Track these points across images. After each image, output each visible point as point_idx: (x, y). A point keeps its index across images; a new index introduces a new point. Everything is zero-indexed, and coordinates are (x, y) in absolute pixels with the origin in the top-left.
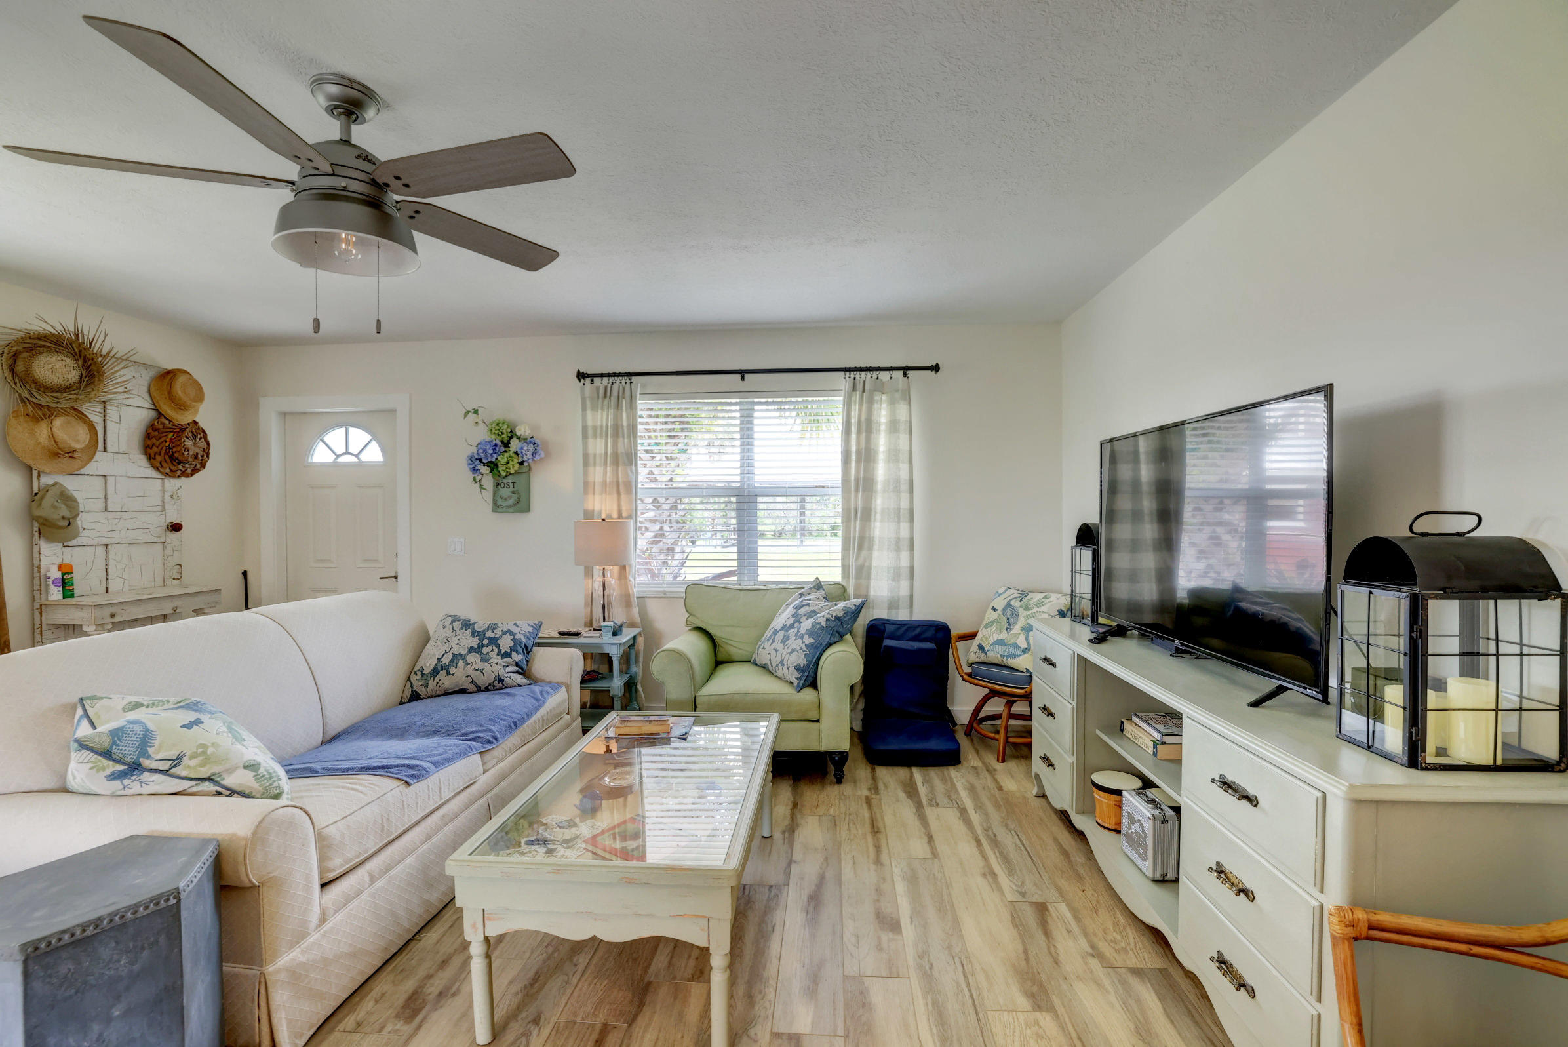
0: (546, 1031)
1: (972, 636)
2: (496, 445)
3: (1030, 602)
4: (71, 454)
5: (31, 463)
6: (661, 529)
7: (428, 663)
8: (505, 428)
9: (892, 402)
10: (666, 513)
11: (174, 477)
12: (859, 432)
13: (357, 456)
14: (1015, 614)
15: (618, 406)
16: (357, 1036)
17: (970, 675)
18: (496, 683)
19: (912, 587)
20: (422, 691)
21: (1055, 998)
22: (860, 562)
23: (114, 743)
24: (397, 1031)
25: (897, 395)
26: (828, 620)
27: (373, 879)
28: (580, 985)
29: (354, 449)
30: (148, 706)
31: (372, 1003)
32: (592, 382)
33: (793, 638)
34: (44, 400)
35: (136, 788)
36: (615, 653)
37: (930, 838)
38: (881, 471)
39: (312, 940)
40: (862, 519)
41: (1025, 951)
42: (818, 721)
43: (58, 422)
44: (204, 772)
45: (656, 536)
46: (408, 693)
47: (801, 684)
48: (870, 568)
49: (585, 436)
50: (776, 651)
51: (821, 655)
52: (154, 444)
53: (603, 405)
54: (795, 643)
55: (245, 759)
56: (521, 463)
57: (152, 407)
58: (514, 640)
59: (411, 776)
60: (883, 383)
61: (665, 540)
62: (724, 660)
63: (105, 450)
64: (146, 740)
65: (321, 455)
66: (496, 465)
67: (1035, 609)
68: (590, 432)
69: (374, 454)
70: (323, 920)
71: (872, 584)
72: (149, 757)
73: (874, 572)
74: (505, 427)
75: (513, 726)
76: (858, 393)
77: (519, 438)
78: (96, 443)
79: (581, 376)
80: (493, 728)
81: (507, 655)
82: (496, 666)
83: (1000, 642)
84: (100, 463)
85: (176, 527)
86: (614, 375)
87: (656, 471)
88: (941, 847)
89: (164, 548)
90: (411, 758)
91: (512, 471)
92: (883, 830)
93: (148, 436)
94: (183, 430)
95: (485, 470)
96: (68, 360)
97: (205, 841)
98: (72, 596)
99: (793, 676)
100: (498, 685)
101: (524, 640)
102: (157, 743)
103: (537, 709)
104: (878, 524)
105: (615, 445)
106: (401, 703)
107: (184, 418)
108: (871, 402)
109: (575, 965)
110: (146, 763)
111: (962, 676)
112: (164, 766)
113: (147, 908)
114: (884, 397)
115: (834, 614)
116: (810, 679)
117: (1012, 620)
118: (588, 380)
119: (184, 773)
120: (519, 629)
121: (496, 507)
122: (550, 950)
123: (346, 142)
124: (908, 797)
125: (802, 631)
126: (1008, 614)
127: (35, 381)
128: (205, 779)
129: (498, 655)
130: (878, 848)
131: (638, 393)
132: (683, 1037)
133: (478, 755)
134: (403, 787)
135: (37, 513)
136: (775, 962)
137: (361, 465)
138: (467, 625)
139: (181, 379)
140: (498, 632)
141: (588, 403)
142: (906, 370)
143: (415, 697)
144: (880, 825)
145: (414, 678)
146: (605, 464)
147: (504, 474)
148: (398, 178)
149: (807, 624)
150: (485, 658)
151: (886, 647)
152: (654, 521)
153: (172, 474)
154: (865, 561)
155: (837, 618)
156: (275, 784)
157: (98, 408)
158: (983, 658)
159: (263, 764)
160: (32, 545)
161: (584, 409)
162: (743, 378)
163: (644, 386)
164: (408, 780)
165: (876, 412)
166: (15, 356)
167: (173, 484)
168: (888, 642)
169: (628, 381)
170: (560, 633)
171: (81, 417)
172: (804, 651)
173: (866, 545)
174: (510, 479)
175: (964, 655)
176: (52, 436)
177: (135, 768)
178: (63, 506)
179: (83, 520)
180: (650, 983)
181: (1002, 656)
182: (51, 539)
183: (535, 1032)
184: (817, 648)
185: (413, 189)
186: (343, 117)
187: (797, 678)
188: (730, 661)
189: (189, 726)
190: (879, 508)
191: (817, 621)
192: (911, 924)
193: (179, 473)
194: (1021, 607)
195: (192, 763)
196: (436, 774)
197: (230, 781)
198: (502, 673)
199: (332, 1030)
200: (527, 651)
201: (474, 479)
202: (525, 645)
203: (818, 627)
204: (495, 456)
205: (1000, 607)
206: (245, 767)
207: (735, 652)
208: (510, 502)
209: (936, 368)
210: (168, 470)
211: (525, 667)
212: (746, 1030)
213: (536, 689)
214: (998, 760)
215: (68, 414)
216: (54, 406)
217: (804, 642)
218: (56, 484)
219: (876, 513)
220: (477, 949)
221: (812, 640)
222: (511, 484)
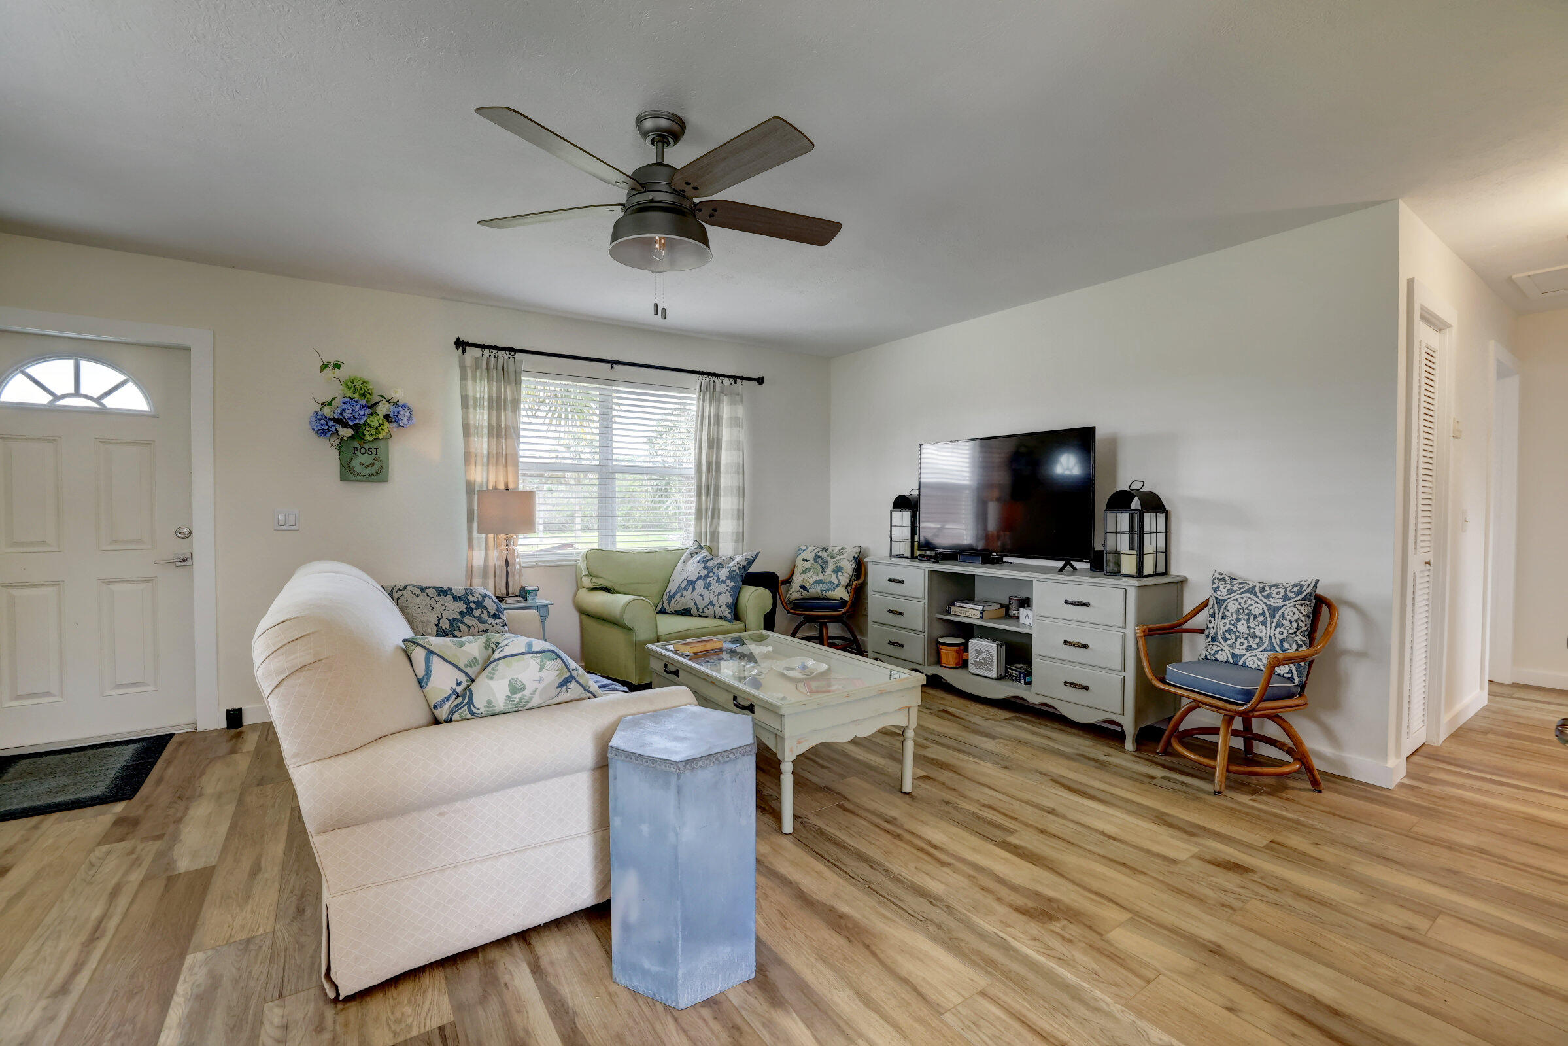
3: (833, 553)
9: (734, 404)
12: (709, 424)
13: (95, 400)
14: (825, 562)
15: (502, 380)
19: (743, 548)
22: (712, 530)
25: (736, 399)
29: (90, 390)
32: (466, 351)
38: (725, 457)
40: (714, 494)
47: (732, 617)
48: (719, 532)
49: (465, 405)
51: (739, 595)
53: (485, 376)
60: (725, 387)
65: (20, 391)
67: (838, 557)
68: (471, 402)
69: (132, 399)
73: (721, 536)
76: (709, 393)
79: (460, 344)
83: (817, 582)
86: (495, 348)
99: (726, 612)
104: (724, 498)
108: (718, 402)
111: (787, 610)
114: (728, 399)
115: (741, 564)
117: (824, 566)
123: (661, 163)
126: (820, 562)
131: (524, 369)
137: (104, 412)
141: (469, 374)
142: (735, 378)
146: (489, 436)
154: (715, 528)
155: (743, 567)
158: (804, 594)
161: (463, 377)
162: (612, 367)
165: (721, 410)
169: (513, 357)
173: (716, 516)
181: (822, 591)
184: (736, 589)
186: (660, 144)
187: (729, 613)
190: (724, 486)
203: (735, 573)
205: (811, 557)
209: (760, 381)
219: (722, 490)
221: (733, 584)
222: (374, 451)
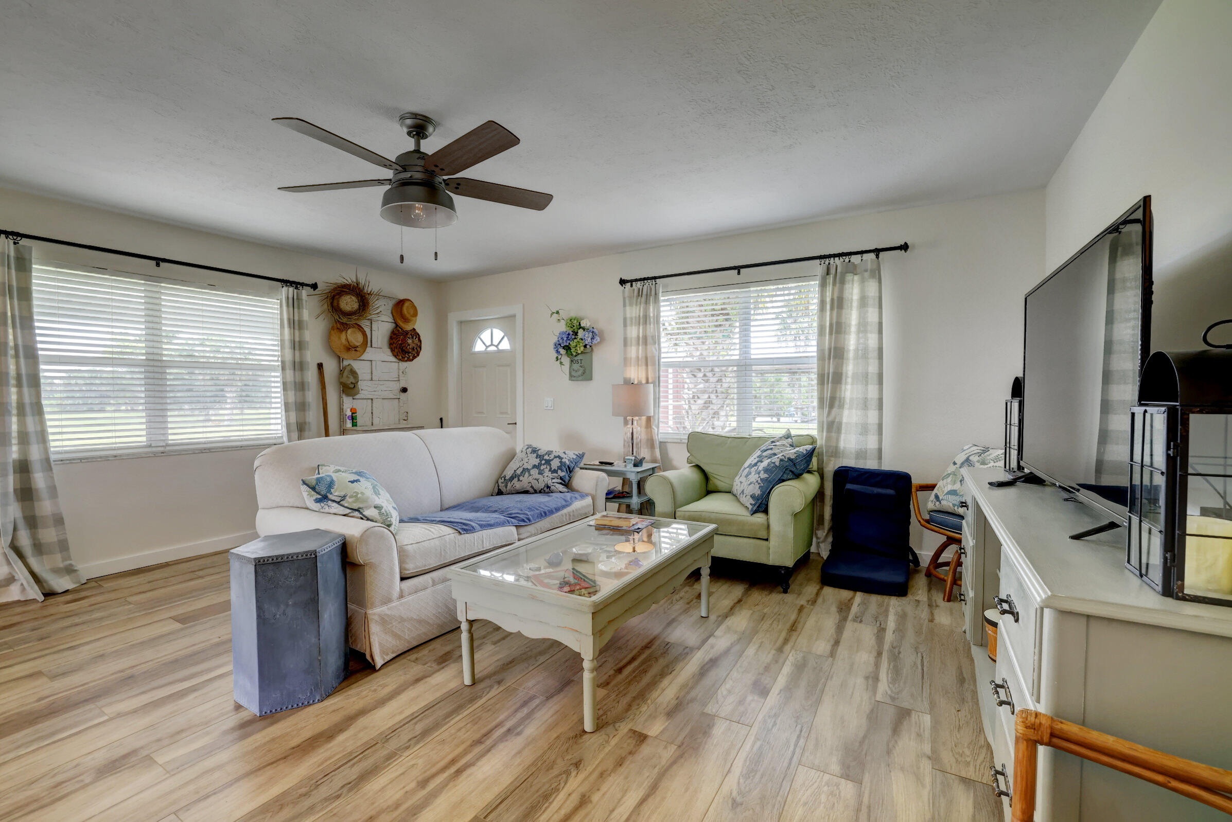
0: (501, 688)
1: (931, 487)
2: (569, 334)
3: (988, 458)
4: (355, 348)
5: (339, 354)
6: (709, 397)
7: (509, 473)
8: (575, 323)
9: (863, 281)
10: (713, 386)
11: (403, 361)
12: (832, 309)
13: (497, 346)
15: (647, 302)
16: (413, 664)
17: (927, 521)
18: (545, 489)
19: (880, 441)
20: (503, 489)
21: (867, 774)
22: (831, 419)
23: (317, 484)
24: (431, 667)
25: (866, 275)
26: (781, 460)
27: (434, 583)
28: (533, 672)
29: (495, 342)
30: (343, 472)
31: (427, 652)
32: (632, 286)
33: (753, 473)
34: (344, 320)
35: (327, 509)
36: (634, 478)
37: (837, 643)
38: (852, 342)
39: (394, 604)
40: (833, 382)
41: (865, 737)
42: (767, 540)
43: (349, 331)
44: (355, 506)
45: (705, 403)
46: (496, 491)
47: (754, 509)
48: (840, 424)
49: (625, 325)
50: (741, 483)
51: (773, 488)
52: (394, 343)
53: (637, 302)
54: (754, 477)
55: (376, 503)
56: (585, 346)
57: (393, 321)
58: (561, 462)
59: (464, 530)
60: (855, 266)
61: (712, 406)
62: (712, 490)
63: (371, 346)
64: (331, 485)
65: (479, 347)
66: (570, 349)
67: (992, 464)
68: (628, 322)
69: (505, 345)
70: (401, 596)
71: (843, 436)
72: (331, 494)
73: (843, 427)
74: (576, 321)
75: (543, 514)
76: (831, 276)
77: (584, 329)
78: (366, 342)
79: (623, 282)
80: (529, 513)
81: (555, 471)
82: (547, 478)
83: (953, 492)
84: (369, 354)
85: (404, 390)
86: (644, 279)
87: (705, 353)
88: (842, 651)
89: (399, 402)
90: (468, 520)
91: (579, 352)
92: (799, 630)
93: (391, 338)
94: (407, 334)
95: (562, 351)
96: (353, 297)
97: (340, 535)
98: (356, 426)
99: (748, 502)
100: (547, 490)
101: (568, 463)
102: (335, 487)
103: (564, 507)
104: (849, 387)
105: (645, 330)
106: (492, 495)
107: (408, 327)
108: (843, 282)
109: (536, 661)
110: (330, 496)
111: (919, 521)
112: (338, 499)
113: (302, 556)
114: (856, 278)
115: (787, 456)
116: (762, 506)
118: (629, 284)
119: (346, 505)
120: (565, 456)
121: (572, 377)
122: (528, 649)
123: (417, 151)
124: (838, 612)
125: (761, 468)
127: (341, 310)
128: (356, 510)
129: (549, 471)
130: (786, 641)
131: (661, 291)
132: (574, 714)
133: (514, 528)
134: (457, 535)
135: (342, 380)
136: (659, 691)
137: (499, 352)
138: (534, 451)
139: (407, 304)
140: (552, 456)
141: (627, 301)
142: (877, 251)
143: (500, 493)
144: (800, 626)
145: (500, 481)
146: (638, 344)
147: (574, 354)
148: (436, 166)
149: (766, 463)
150: (541, 473)
151: (849, 490)
152: (704, 392)
153: (402, 360)
154: (835, 418)
155: (789, 459)
156: (389, 519)
157: (368, 323)
158: (937, 506)
159: (385, 507)
160: (340, 397)
161: (625, 306)
162: (739, 273)
163: (665, 286)
164: (461, 531)
165: (847, 291)
166: (333, 298)
167: (404, 365)
168: (849, 486)
169: (654, 283)
170: (600, 462)
171: (360, 328)
172: (759, 484)
173: (837, 403)
174: (579, 357)
175: (925, 503)
176: (347, 340)
177: (324, 498)
178: (352, 377)
179: (361, 385)
180: (573, 681)
181: (953, 505)
182: (348, 395)
183: (496, 687)
184: (770, 482)
185: (447, 170)
186: (416, 137)
187: (751, 504)
188: (716, 491)
189: (352, 482)
190: (850, 373)
191: (773, 461)
192: (778, 694)
193: (406, 359)
194: (978, 461)
195: (350, 500)
196: (481, 532)
197: (367, 513)
198: (550, 483)
199: (404, 658)
200: (570, 470)
201: (557, 358)
202: (568, 466)
203: (773, 465)
204: (568, 342)
205: (959, 461)
206: (375, 507)
207: (721, 485)
208: (580, 373)
209: (905, 247)
210: (401, 358)
211: (567, 481)
212: (615, 722)
213: (568, 495)
214: (944, 599)
215: (354, 327)
216: (348, 323)
217: (759, 477)
218: (349, 365)
219: (847, 377)
220: (464, 627)
221: (766, 476)
222: (580, 361)
